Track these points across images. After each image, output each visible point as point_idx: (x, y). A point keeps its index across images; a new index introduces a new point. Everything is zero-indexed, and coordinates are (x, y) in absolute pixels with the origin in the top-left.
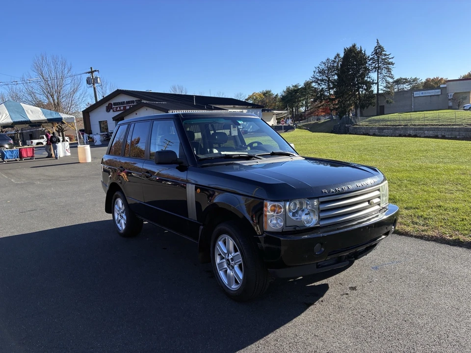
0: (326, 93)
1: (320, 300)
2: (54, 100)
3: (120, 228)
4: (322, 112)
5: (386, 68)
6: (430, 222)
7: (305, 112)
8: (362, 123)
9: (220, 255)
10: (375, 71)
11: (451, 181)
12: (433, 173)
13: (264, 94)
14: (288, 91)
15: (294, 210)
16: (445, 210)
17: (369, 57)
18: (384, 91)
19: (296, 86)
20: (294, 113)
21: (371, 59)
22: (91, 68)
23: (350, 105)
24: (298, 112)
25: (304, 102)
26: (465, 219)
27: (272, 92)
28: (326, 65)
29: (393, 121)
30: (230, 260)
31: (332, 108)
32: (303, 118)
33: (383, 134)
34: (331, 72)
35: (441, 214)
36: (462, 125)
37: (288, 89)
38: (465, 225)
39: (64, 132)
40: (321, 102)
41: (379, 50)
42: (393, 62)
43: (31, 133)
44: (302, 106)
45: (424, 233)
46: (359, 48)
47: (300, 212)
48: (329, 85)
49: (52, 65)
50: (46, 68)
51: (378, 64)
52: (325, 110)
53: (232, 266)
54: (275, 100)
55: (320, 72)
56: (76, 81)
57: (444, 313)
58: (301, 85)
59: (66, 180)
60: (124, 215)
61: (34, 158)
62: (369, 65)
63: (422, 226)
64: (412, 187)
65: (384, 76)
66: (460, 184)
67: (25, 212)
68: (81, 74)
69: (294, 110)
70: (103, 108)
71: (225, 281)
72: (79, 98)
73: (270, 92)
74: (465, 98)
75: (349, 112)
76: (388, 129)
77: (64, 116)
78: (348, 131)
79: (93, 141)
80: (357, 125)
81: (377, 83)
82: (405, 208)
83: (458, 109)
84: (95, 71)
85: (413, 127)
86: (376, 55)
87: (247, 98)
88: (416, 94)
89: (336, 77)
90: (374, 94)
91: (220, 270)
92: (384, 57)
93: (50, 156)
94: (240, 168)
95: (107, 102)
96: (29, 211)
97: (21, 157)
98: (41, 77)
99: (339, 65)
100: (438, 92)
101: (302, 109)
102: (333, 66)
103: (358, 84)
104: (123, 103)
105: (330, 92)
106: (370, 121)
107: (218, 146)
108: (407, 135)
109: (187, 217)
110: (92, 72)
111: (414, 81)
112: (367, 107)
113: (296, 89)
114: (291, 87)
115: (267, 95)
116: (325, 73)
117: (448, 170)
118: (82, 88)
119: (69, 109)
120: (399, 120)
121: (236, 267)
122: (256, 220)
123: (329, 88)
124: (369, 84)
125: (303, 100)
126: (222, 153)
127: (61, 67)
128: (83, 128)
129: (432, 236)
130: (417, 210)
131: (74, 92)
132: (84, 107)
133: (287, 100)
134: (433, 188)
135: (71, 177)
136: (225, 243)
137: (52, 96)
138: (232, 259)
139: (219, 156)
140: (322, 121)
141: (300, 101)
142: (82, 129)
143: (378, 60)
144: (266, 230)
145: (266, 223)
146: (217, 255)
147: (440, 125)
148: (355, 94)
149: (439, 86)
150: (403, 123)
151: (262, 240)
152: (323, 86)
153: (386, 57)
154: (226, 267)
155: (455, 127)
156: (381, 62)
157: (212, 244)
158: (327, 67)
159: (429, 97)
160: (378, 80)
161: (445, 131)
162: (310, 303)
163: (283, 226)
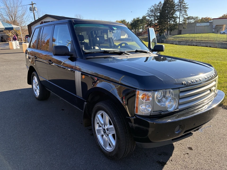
0: (153, 22)
1: (170, 159)
2: (13, 19)
3: (36, 94)
5: (184, 11)
7: (142, 32)
8: (170, 38)
9: (98, 123)
10: (179, 11)
13: (122, 21)
14: (134, 21)
15: (159, 98)
17: (176, 4)
18: (182, 22)
19: (138, 18)
20: (137, 32)
22: (32, 2)
23: (165, 29)
25: (142, 27)
27: (126, 21)
29: (183, 38)
30: (106, 130)
31: (156, 30)
32: (141, 35)
33: (180, 44)
34: (156, 11)
36: (220, 41)
37: (134, 19)
39: (18, 36)
41: (181, 1)
42: (188, 7)
43: (2, 36)
44: (141, 29)
47: (164, 99)
48: (155, 18)
50: (8, 1)
51: (181, 8)
53: (107, 134)
55: (151, 11)
56: (24, 9)
58: (141, 18)
59: (14, 62)
60: (38, 87)
62: (176, 8)
65: (183, 14)
68: (27, 5)
69: (137, 31)
70: (39, 24)
71: (102, 142)
72: (26, 18)
73: (125, 20)
74: (221, 28)
75: (164, 32)
76: (183, 42)
77: (14, 26)
78: (163, 42)
80: (168, 39)
81: (179, 18)
83: (217, 33)
84: (34, 4)
85: (196, 41)
86: (180, 3)
88: (198, 25)
89: (159, 14)
90: (177, 24)
91: (98, 134)
92: (183, 5)
94: (113, 60)
95: (40, 21)
98: (6, 6)
99: (161, 8)
100: (208, 24)
101: (141, 30)
102: (158, 8)
103: (169, 18)
105: (155, 22)
106: (174, 37)
107: (98, 45)
108: (192, 45)
109: (76, 94)
110: (32, 4)
111: (196, 18)
112: (174, 30)
113: (138, 20)
114: (136, 18)
116: (153, 11)
118: (28, 13)
119: (20, 24)
120: (189, 38)
121: (110, 136)
122: (125, 101)
123: (155, 20)
124: (175, 18)
126: (102, 49)
127: (16, 1)
131: (23, 15)
133: (133, 25)
135: (17, 60)
136: (102, 116)
137: (12, 17)
138: (107, 129)
139: (99, 51)
141: (140, 26)
142: (27, 35)
143: (181, 5)
144: (137, 114)
145: (137, 108)
146: (96, 124)
147: (209, 41)
148: (168, 23)
149: (209, 21)
150: (191, 39)
151: (133, 121)
152: (152, 19)
153: (184, 4)
154: (103, 133)
155: (216, 42)
156: (182, 7)
157: (93, 115)
158: (155, 8)
159: (203, 27)
160: (180, 16)
161: (211, 44)
162: (163, 162)
163: (151, 111)
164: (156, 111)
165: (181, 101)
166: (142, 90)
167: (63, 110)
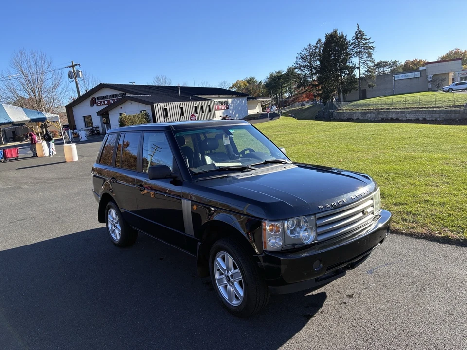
0: (309, 79)
1: (320, 310)
2: (35, 96)
3: (115, 238)
4: (306, 97)
5: (367, 53)
6: (420, 219)
7: (289, 98)
8: (346, 108)
9: (219, 270)
10: (357, 56)
11: (436, 173)
12: (418, 163)
13: (248, 81)
14: (271, 78)
15: (291, 228)
16: (433, 205)
17: (350, 42)
18: (365, 75)
19: (279, 72)
20: (279, 100)
21: (352, 43)
22: (72, 62)
23: (333, 90)
24: (282, 98)
25: (288, 88)
26: (453, 214)
27: (256, 79)
28: (308, 51)
29: (375, 105)
30: (230, 277)
31: (315, 94)
32: (287, 104)
33: (366, 118)
34: (313, 58)
35: (429, 210)
36: (442, 107)
37: (271, 75)
38: (453, 221)
40: (305, 88)
41: (359, 35)
42: (374, 46)
44: (286, 92)
45: (413, 231)
46: (341, 33)
47: (298, 229)
48: (312, 71)
49: (31, 60)
50: (25, 63)
51: (359, 49)
52: (309, 96)
53: (232, 282)
54: (259, 87)
55: (302, 58)
56: (57, 75)
57: (439, 320)
58: (284, 71)
59: (54, 182)
60: (118, 225)
61: (19, 158)
62: (351, 50)
63: (412, 222)
64: (400, 180)
66: (445, 175)
67: (15, 222)
68: (61, 69)
69: (278, 97)
70: (87, 102)
71: (226, 296)
72: (61, 93)
73: (253, 79)
74: (444, 80)
75: (332, 97)
76: (371, 113)
77: (48, 115)
78: (332, 116)
79: (78, 136)
80: (341, 110)
81: (359, 68)
82: (394, 204)
83: (437, 91)
84: (77, 65)
85: (395, 110)
86: (357, 40)
87: (231, 85)
88: (397, 77)
89: (318, 63)
90: (356, 79)
91: (220, 285)
92: (364, 42)
93: (35, 156)
95: (90, 96)
96: (19, 220)
97: (5, 157)
98: (21, 73)
99: (321, 50)
100: (417, 75)
101: (287, 95)
102: (315, 52)
103: (340, 69)
104: (107, 97)
105: (312, 77)
106: (353, 106)
109: (184, 231)
110: (73, 66)
111: (394, 64)
112: (350, 91)
113: (279, 75)
114: (274, 73)
115: (251, 82)
116: (307, 58)
117: (432, 160)
118: (64, 82)
119: (51, 104)
120: (381, 104)
121: (236, 283)
123: (312, 74)
124: (351, 69)
125: (287, 86)
126: (216, 164)
127: (40, 61)
128: (67, 123)
129: (422, 234)
130: (405, 206)
131: (56, 86)
132: (66, 102)
133: (270, 86)
134: (419, 180)
135: (59, 179)
136: (224, 259)
137: (33, 92)
138: (232, 276)
140: (306, 107)
141: (284, 87)
142: (65, 124)
143: (359, 44)
144: (265, 250)
145: (265, 243)
146: (216, 271)
147: (420, 108)
148: (338, 79)
149: (419, 68)
150: (385, 107)
151: (261, 259)
152: (306, 72)
153: (366, 42)
154: (226, 283)
155: (435, 109)
156: (362, 47)
157: (210, 259)
158: (310, 53)
159: (409, 80)
160: (359, 64)
161: (426, 113)
162: (310, 315)
163: (282, 245)
164: (289, 245)
165: (320, 230)
166: (270, 220)
167: (161, 259)
